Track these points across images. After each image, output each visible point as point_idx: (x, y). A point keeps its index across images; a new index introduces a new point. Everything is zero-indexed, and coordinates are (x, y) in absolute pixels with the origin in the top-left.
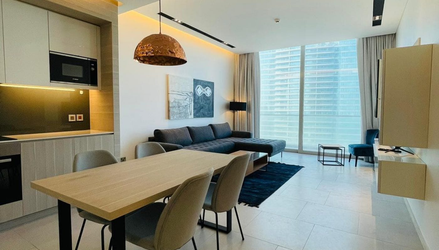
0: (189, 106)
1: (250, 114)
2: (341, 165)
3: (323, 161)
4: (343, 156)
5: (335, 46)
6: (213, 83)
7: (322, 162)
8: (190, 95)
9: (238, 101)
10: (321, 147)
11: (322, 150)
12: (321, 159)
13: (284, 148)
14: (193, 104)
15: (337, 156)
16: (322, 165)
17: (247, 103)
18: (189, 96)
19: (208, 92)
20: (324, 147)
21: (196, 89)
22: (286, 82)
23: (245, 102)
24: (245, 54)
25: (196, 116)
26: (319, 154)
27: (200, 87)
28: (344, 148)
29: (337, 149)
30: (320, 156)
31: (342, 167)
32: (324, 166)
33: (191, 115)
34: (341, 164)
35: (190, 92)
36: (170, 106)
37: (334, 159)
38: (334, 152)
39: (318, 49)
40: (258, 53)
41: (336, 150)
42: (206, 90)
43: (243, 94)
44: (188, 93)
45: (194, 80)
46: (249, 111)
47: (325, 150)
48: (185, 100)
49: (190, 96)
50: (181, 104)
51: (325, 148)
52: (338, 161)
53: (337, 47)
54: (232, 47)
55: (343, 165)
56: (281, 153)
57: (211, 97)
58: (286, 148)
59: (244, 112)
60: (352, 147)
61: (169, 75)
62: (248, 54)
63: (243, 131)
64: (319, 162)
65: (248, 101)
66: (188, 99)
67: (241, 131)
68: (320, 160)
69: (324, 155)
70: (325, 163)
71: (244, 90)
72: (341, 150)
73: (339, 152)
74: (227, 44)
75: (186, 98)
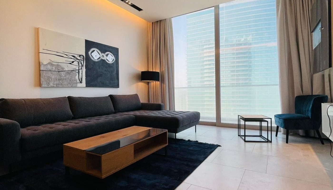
0: (77, 71)
1: (164, 85)
2: (267, 142)
3: (245, 136)
4: (269, 129)
5: (248, 42)
6: (117, 50)
7: (243, 138)
8: (79, 58)
9: (152, 71)
10: (241, 119)
11: (242, 122)
12: (242, 133)
13: (199, 120)
14: (84, 70)
15: (261, 129)
16: (244, 142)
17: (160, 73)
18: (77, 59)
19: (110, 58)
20: (245, 118)
21: (90, 53)
22: (213, 70)
23: (158, 71)
24: (157, 22)
25: (89, 84)
26: (239, 127)
27: (95, 51)
28: (270, 120)
29: (261, 120)
30: (241, 129)
31: (269, 144)
32: (247, 143)
33: (81, 82)
34: (268, 139)
35: (80, 56)
36: (42, 68)
37: (257, 133)
38: (257, 124)
39: (236, 44)
40: (170, 19)
41: (259, 122)
42: (107, 55)
43: (157, 64)
44: (76, 56)
45: (86, 41)
46: (163, 81)
47: (246, 122)
48: (71, 64)
49: (79, 60)
50: (63, 68)
51: (246, 120)
52: (262, 135)
53: (250, 43)
54: (140, 9)
55: (271, 142)
56: (195, 126)
57: (115, 64)
58: (200, 120)
59: (158, 83)
60: (280, 118)
61: (40, 29)
62: (161, 21)
63: (157, 103)
64: (239, 137)
65: (162, 71)
66: (76, 63)
67: (155, 103)
68: (241, 135)
69: (245, 128)
70: (247, 139)
71: (157, 60)
72: (267, 122)
73: (264, 124)
74: (130, 3)
75: (73, 62)
